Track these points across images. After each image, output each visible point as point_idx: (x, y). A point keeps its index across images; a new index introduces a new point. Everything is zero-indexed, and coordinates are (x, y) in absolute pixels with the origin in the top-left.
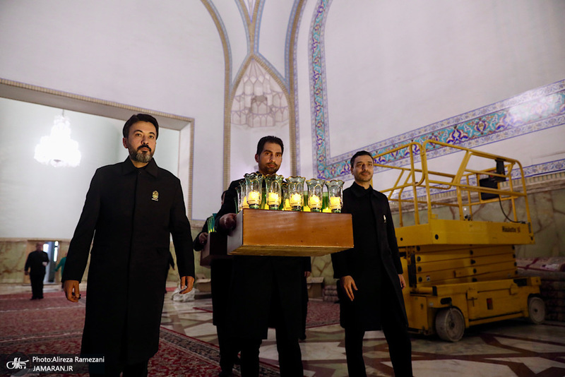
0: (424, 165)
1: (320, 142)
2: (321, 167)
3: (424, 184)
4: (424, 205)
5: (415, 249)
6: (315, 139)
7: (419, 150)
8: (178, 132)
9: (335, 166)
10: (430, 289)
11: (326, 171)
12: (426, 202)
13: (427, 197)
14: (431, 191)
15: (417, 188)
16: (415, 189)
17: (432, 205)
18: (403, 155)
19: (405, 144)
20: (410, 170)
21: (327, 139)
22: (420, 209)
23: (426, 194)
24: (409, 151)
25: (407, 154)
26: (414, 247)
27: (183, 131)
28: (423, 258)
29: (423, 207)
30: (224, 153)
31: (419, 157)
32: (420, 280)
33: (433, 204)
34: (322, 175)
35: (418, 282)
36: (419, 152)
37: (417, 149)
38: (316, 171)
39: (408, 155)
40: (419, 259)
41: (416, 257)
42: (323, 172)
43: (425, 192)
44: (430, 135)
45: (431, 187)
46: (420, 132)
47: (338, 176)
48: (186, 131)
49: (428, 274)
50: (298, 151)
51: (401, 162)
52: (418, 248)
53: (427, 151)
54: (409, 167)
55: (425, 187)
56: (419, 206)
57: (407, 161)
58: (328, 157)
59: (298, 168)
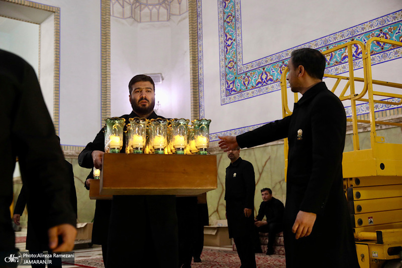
0: (367, 73)
1: (229, 42)
2: (231, 77)
3: (366, 97)
4: (366, 125)
5: (353, 183)
6: (222, 39)
7: (361, 53)
8: (38, 25)
9: (249, 74)
10: (374, 235)
11: (237, 81)
12: (369, 122)
13: (371, 115)
14: (377, 107)
15: (357, 102)
16: (355, 105)
17: (377, 126)
18: (339, 60)
19: (342, 44)
20: (348, 79)
21: (239, 38)
22: (361, 130)
23: (369, 111)
24: (347, 54)
25: (345, 58)
26: (351, 179)
27: (43, 25)
28: (364, 194)
29: (365, 128)
30: (102, 57)
31: (361, 62)
32: (360, 222)
33: (377, 124)
34: (231, 87)
35: (357, 225)
36: (361, 56)
37: (359, 51)
38: (224, 81)
39: (347, 60)
40: (358, 195)
41: (355, 192)
42: (233, 82)
43: (368, 108)
44: (378, 32)
45: (375, 102)
46: (363, 29)
47: (253, 87)
48: (49, 25)
49: (370, 215)
50: (200, 54)
51: (336, 70)
52: (358, 181)
53: (372, 53)
54: (347, 75)
55: (367, 101)
56: (359, 127)
57: (344, 67)
58: (239, 63)
59: (200, 77)
